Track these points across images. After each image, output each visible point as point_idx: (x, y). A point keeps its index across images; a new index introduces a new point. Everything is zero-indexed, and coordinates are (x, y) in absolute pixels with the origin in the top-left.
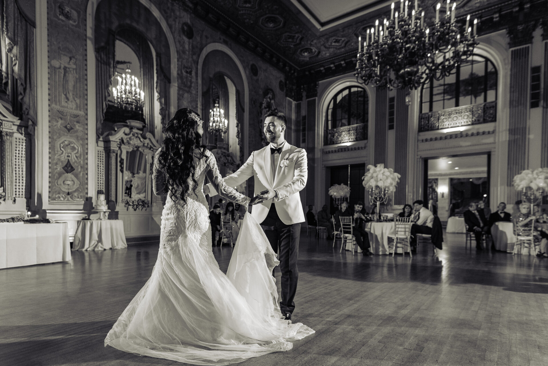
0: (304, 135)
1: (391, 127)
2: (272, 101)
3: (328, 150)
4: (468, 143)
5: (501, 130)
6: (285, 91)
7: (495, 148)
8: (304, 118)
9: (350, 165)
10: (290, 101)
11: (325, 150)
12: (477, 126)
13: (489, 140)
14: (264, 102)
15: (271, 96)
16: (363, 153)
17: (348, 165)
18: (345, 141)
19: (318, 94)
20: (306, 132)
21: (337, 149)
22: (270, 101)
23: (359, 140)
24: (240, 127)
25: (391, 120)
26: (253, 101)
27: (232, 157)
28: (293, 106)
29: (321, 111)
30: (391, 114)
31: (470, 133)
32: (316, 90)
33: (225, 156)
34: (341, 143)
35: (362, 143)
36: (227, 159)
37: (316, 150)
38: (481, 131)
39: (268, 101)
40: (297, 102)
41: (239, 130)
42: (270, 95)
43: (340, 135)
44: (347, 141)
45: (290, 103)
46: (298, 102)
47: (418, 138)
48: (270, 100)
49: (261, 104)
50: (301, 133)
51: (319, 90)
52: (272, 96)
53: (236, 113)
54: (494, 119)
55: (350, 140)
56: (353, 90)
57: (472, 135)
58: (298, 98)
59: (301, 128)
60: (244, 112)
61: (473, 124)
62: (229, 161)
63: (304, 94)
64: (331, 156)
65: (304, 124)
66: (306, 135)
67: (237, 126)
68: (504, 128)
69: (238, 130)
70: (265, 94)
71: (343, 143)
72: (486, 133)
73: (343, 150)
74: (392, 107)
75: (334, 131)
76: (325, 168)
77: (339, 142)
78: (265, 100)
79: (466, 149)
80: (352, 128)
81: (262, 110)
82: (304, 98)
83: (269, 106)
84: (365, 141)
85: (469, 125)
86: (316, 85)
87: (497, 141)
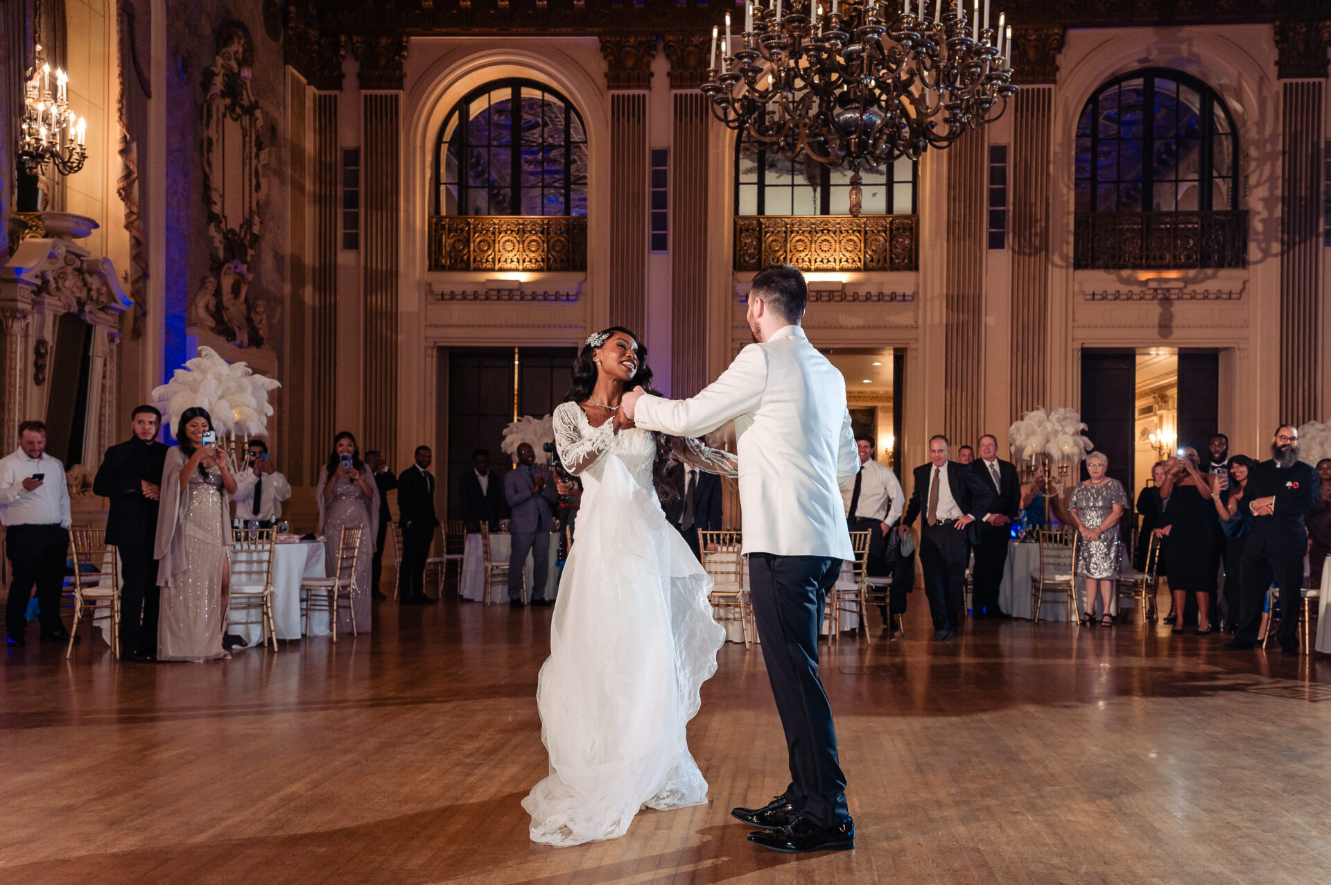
0: (351, 221)
1: (659, 244)
2: (246, 73)
3: (447, 289)
4: (858, 321)
5: (929, 295)
6: (282, 39)
7: (917, 340)
8: (352, 156)
9: (520, 348)
10: (299, 82)
11: (438, 288)
12: (877, 276)
13: (903, 317)
14: (217, 71)
15: (241, 50)
16: (572, 312)
17: (513, 348)
18: (509, 266)
19: (407, 83)
20: (362, 211)
21: (481, 291)
22: (240, 71)
23: (556, 270)
24: (134, 155)
25: (659, 222)
26: (181, 63)
27: (102, 276)
28: (309, 104)
29: (418, 143)
30: (659, 201)
31: (862, 292)
32: (400, 66)
33: (79, 271)
34: (493, 270)
35: (567, 281)
36: (85, 284)
37: (401, 281)
38: (887, 290)
39: (231, 69)
40: (323, 93)
41: (133, 167)
42: (236, 47)
43: (492, 244)
44: (514, 265)
45: (299, 92)
46: (327, 93)
47: (734, 287)
48: (240, 65)
49: (209, 76)
50: (340, 212)
51: (411, 66)
52: (244, 52)
53: (122, 95)
54: (912, 264)
55: (527, 264)
56: (526, 92)
57: (868, 297)
58: (327, 77)
59: (340, 194)
60: (148, 95)
61: (866, 269)
62: (94, 294)
63: (350, 67)
64: (457, 312)
65: (352, 180)
66: (362, 223)
67: (124, 152)
68: (937, 292)
69: (127, 167)
70: (223, 37)
71: (501, 270)
72: (898, 298)
73: (505, 295)
74: (659, 179)
75: (468, 224)
76: (435, 353)
77: (489, 265)
78: (219, 60)
79: (851, 335)
80: (534, 223)
81: (212, 98)
82: (350, 81)
83: (233, 88)
84: (579, 276)
85: (857, 270)
86: (399, 47)
87: (921, 321)
